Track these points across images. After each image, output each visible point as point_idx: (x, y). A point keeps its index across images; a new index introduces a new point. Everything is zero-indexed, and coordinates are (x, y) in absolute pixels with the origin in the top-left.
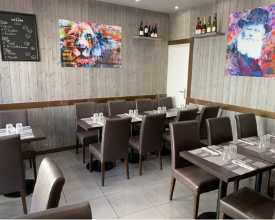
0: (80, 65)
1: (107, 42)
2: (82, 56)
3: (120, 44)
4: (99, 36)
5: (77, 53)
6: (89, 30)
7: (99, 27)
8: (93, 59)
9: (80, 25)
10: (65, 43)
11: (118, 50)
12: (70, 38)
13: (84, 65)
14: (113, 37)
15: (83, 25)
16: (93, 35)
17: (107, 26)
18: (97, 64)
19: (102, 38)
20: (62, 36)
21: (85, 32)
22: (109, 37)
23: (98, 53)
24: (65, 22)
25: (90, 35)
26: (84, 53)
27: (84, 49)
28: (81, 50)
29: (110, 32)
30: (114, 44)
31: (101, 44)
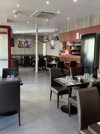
0: (22, 48)
2: (22, 46)
4: (26, 42)
6: (24, 41)
7: (26, 40)
9: (22, 40)
11: (30, 44)
14: (29, 42)
17: (28, 40)
18: (26, 47)
19: (27, 42)
20: (19, 42)
23: (26, 45)
24: (19, 39)
28: (22, 45)
30: (29, 43)
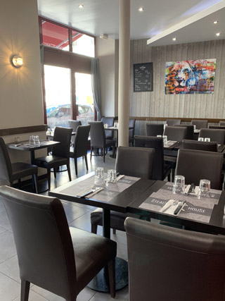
0: (177, 92)
1: (201, 73)
2: (180, 86)
3: (214, 73)
4: (195, 70)
5: (177, 84)
6: (187, 66)
7: (195, 62)
8: (188, 88)
9: (180, 63)
10: (168, 78)
11: (212, 79)
12: (172, 74)
13: (181, 93)
14: (207, 68)
15: (183, 63)
16: (190, 69)
17: (202, 60)
18: (191, 91)
19: (197, 70)
20: (167, 73)
21: (183, 68)
22: (203, 69)
23: (192, 82)
24: (169, 64)
25: (187, 70)
26: (182, 84)
27: (181, 81)
28: (179, 82)
29: (205, 65)
30: (208, 74)
31: (196, 75)
